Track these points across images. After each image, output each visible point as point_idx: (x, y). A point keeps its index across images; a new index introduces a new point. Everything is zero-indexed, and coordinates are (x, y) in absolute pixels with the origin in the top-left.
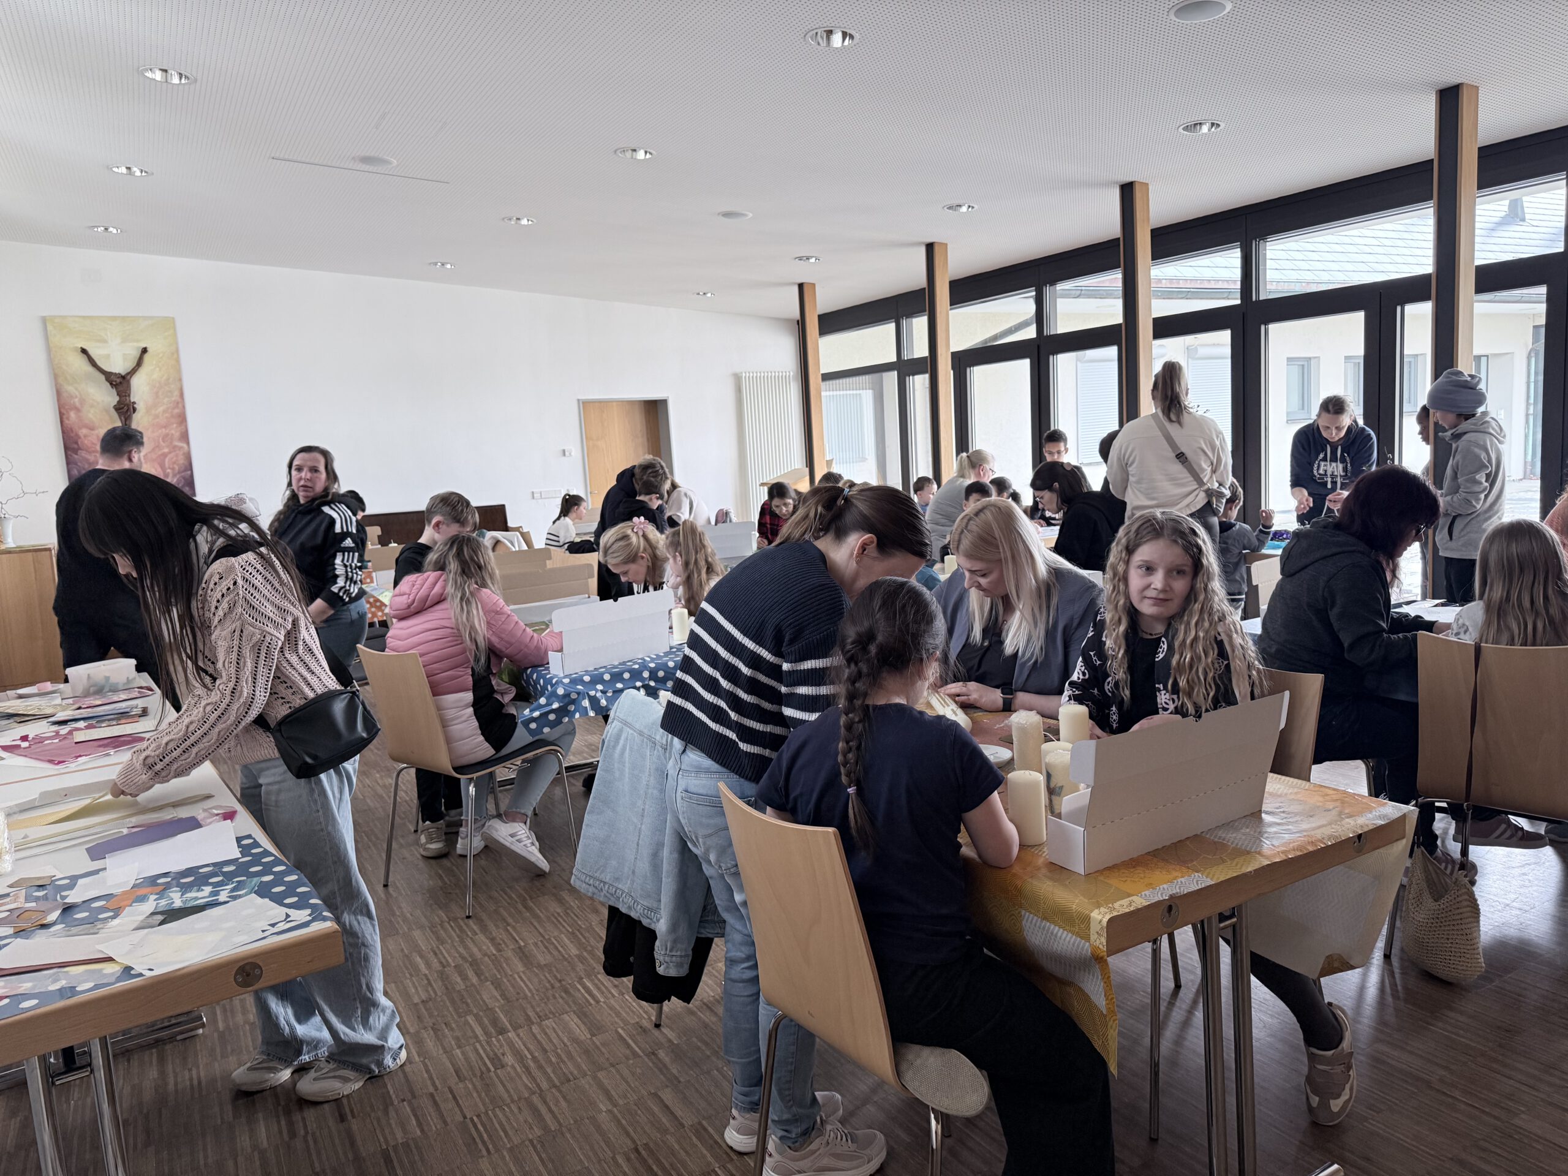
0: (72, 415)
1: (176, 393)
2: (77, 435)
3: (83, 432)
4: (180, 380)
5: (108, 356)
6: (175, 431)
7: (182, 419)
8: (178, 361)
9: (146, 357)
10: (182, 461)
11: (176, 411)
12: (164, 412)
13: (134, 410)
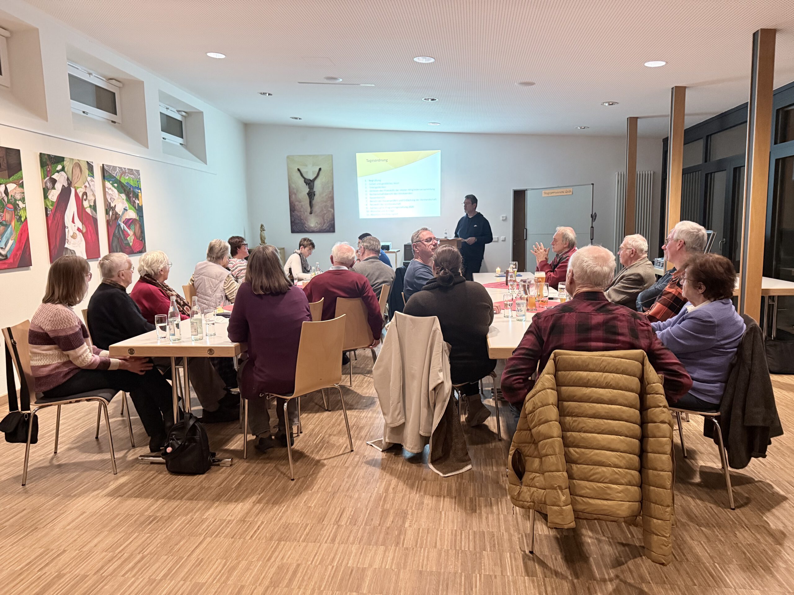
0: (293, 196)
1: (331, 188)
2: (295, 205)
3: (297, 203)
4: (333, 182)
5: (307, 172)
6: (329, 204)
7: (332, 199)
8: (332, 174)
9: (321, 173)
10: (331, 216)
11: (330, 195)
12: (326, 195)
13: (314, 195)
